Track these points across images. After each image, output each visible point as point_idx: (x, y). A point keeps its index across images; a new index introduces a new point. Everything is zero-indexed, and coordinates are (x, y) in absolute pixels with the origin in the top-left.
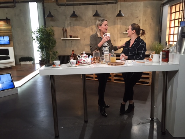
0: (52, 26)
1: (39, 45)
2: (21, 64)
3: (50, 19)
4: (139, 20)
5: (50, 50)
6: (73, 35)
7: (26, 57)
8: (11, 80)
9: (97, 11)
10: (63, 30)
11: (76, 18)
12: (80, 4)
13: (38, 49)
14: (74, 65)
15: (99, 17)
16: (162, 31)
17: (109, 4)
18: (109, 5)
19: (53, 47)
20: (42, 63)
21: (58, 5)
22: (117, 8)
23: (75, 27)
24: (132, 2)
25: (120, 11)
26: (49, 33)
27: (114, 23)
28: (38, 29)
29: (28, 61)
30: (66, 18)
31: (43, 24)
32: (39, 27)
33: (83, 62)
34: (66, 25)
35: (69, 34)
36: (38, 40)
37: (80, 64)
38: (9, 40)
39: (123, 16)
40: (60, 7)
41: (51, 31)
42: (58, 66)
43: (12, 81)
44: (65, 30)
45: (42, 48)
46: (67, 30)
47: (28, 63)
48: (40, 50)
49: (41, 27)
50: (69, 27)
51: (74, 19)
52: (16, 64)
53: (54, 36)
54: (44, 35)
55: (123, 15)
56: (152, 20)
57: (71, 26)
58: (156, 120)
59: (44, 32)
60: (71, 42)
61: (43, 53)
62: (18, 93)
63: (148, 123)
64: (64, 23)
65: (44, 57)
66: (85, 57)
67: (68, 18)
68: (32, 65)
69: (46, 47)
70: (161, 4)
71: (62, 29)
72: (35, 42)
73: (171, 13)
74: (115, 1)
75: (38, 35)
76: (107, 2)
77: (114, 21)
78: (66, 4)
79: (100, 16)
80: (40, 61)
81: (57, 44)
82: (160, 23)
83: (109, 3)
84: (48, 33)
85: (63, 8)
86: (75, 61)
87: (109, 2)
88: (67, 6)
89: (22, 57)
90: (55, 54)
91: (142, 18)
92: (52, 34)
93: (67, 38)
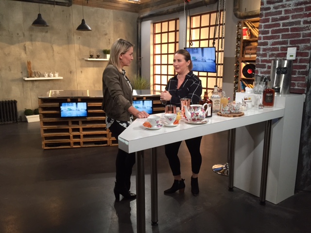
4: (109, 40)
9: (39, 15)
16: (142, 59)
17: (56, 4)
25: (83, 21)
70: (138, 18)
74: (68, 2)
77: (68, 37)
91: (113, 37)
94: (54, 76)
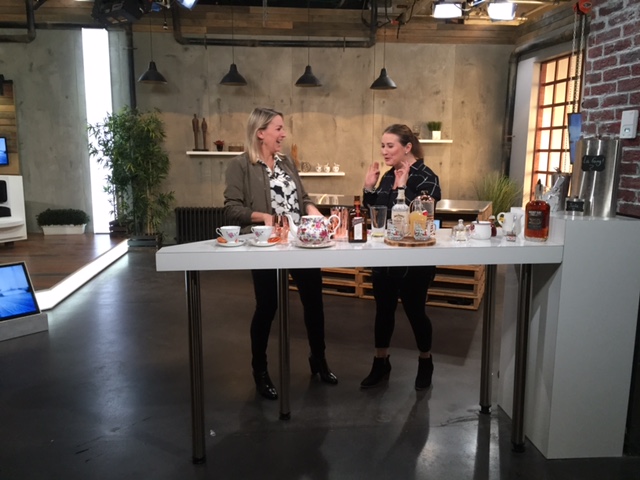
0: (159, 111)
1: (109, 172)
3: (150, 86)
4: (444, 103)
5: (150, 189)
6: (227, 142)
7: (64, 211)
8: (26, 285)
9: (308, 68)
10: (195, 123)
11: (237, 87)
12: (255, 40)
13: (106, 184)
15: (316, 85)
16: (513, 139)
17: (347, 46)
18: (347, 49)
19: (158, 177)
20: (118, 232)
21: (178, 41)
22: (373, 60)
23: (236, 115)
24: (420, 45)
25: (383, 71)
26: (148, 131)
27: (364, 108)
28: (110, 118)
29: (69, 223)
30: (205, 84)
31: (128, 102)
32: (113, 110)
34: (205, 107)
35: (212, 138)
36: (107, 153)
38: (7, 152)
39: (394, 88)
40: (186, 49)
41: (153, 126)
43: (29, 290)
44: (200, 124)
45: (119, 180)
46: (208, 123)
47: (70, 230)
48: (113, 187)
49: (119, 112)
50: (216, 117)
51: (232, 88)
52: (28, 233)
53: (161, 140)
54: (129, 138)
55: (394, 85)
56: (484, 102)
57: (220, 112)
58: (496, 413)
59: (130, 129)
60: (221, 163)
61: (125, 200)
63: (472, 420)
64: (198, 100)
65: (125, 213)
67: (214, 85)
68: (84, 238)
69: (134, 178)
70: (512, 55)
71: (190, 119)
72: (98, 161)
73: (543, 85)
74: (368, 39)
75: (109, 136)
76: (342, 39)
77: (363, 102)
78: (207, 40)
79: (320, 86)
80: (111, 223)
81: (173, 170)
83: (347, 42)
84: (142, 131)
85: (196, 51)
87: (348, 39)
88: (209, 47)
89: (49, 210)
90: (163, 203)
91: (451, 96)
92: (156, 136)
93: (207, 150)
94: (331, 170)
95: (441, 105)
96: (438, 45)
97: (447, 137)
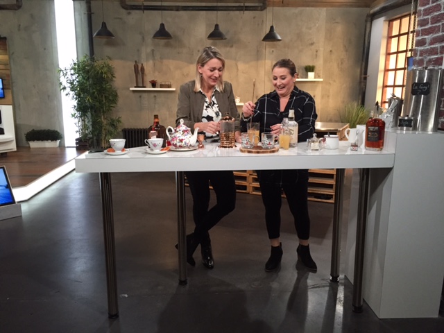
0: (110, 59)
1: (75, 103)
2: (29, 147)
3: (104, 40)
4: (317, 52)
5: (104, 115)
6: (159, 81)
7: (44, 130)
8: (6, 183)
9: (217, 26)
10: (136, 67)
11: (166, 41)
12: (179, 6)
13: (73, 111)
14: (157, 151)
15: (222, 39)
16: (368, 79)
17: (246, 10)
18: (246, 12)
19: (109, 106)
20: (82, 145)
21: (123, 8)
22: (265, 20)
23: (165, 61)
24: (300, 8)
25: (272, 27)
26: (102, 73)
27: (258, 56)
28: (75, 64)
29: (47, 139)
30: (143, 39)
31: (88, 53)
32: (77, 58)
33: (178, 144)
34: (143, 56)
35: (148, 78)
36: (73, 89)
37: (172, 147)
38: (3, 89)
39: (280, 40)
40: (129, 13)
41: (105, 69)
42: (120, 152)
43: (8, 187)
45: (82, 108)
46: (145, 68)
47: (48, 144)
48: (78, 114)
49: (82, 59)
50: (151, 62)
51: (162, 42)
52: (17, 147)
53: (112, 80)
54: (88, 78)
55: (279, 38)
56: (347, 51)
57: (154, 59)
58: (343, 281)
59: (88, 72)
60: (155, 96)
61: (86, 123)
62: (23, 214)
63: (324, 287)
64: (138, 51)
65: (87, 132)
66: (184, 131)
67: (149, 39)
68: (59, 150)
69: (92, 108)
70: (368, 16)
72: (67, 95)
73: (390, 37)
74: (261, 4)
75: (74, 77)
76: (242, 4)
77: (258, 51)
78: (144, 6)
79: (225, 39)
80: (76, 140)
81: (120, 101)
82: (364, 60)
83: (246, 7)
84: (98, 73)
85: (136, 14)
86: (160, 141)
87: (246, 4)
88: (145, 11)
89: (33, 130)
90: (114, 125)
91: (322, 46)
92: (108, 77)
93: (145, 87)
95: (315, 53)
96: (313, 8)
97: (319, 77)
